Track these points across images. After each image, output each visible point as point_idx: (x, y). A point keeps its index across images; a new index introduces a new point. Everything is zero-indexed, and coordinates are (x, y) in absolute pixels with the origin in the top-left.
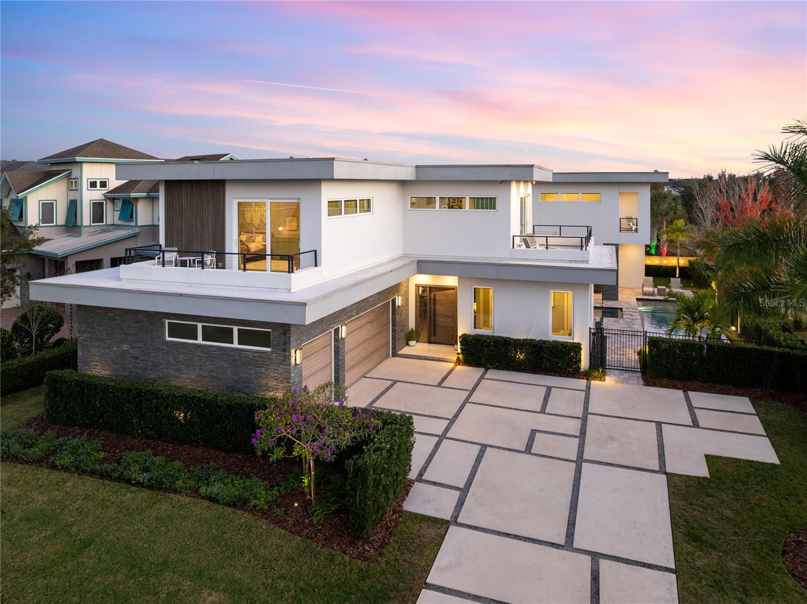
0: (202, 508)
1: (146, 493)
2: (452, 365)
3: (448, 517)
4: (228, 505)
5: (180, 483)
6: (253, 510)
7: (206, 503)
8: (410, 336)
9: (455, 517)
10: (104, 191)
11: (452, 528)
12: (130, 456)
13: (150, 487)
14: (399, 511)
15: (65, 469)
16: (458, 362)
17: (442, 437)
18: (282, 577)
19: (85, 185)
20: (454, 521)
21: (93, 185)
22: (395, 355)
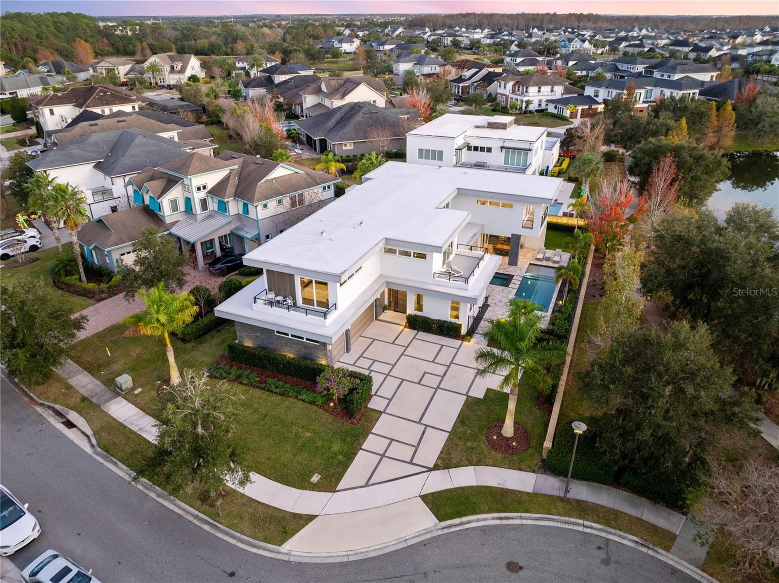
0: (300, 404)
1: (279, 397)
2: (403, 327)
3: (382, 410)
4: (308, 403)
5: (291, 394)
6: (317, 405)
7: (301, 402)
8: (385, 308)
9: (385, 410)
10: (206, 191)
11: (383, 414)
12: (270, 381)
13: (280, 395)
14: (366, 408)
15: (246, 385)
16: (405, 327)
17: (388, 375)
18: (328, 429)
19: (195, 190)
20: (384, 412)
21: (199, 189)
22: (376, 319)
